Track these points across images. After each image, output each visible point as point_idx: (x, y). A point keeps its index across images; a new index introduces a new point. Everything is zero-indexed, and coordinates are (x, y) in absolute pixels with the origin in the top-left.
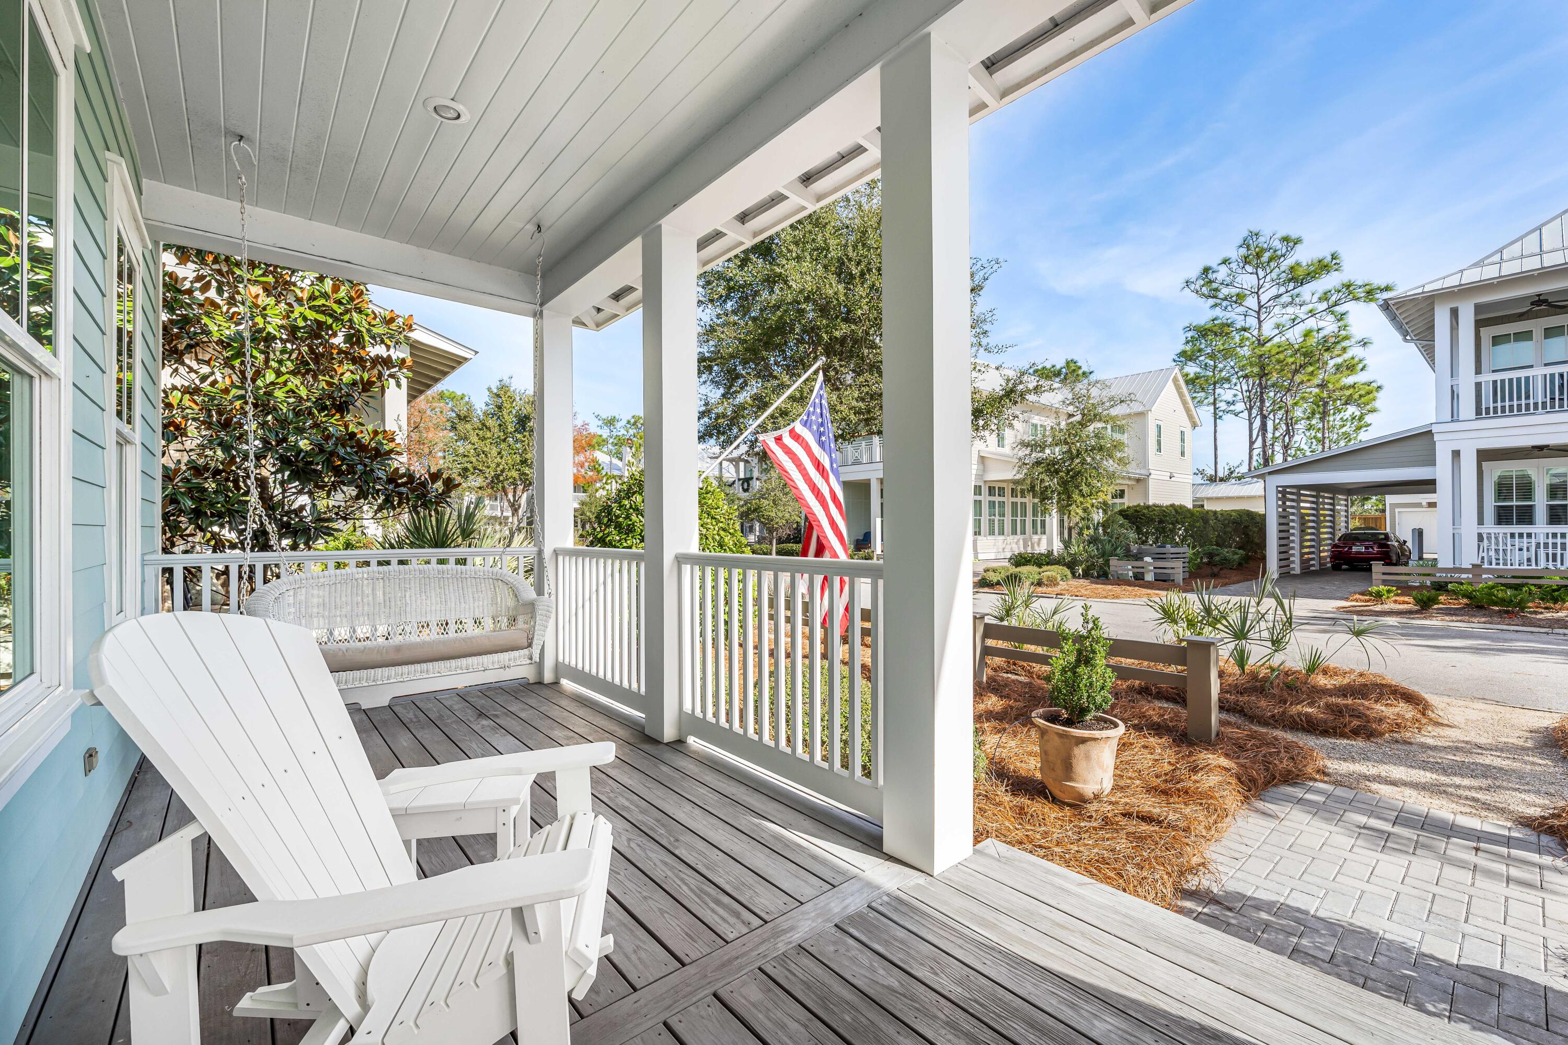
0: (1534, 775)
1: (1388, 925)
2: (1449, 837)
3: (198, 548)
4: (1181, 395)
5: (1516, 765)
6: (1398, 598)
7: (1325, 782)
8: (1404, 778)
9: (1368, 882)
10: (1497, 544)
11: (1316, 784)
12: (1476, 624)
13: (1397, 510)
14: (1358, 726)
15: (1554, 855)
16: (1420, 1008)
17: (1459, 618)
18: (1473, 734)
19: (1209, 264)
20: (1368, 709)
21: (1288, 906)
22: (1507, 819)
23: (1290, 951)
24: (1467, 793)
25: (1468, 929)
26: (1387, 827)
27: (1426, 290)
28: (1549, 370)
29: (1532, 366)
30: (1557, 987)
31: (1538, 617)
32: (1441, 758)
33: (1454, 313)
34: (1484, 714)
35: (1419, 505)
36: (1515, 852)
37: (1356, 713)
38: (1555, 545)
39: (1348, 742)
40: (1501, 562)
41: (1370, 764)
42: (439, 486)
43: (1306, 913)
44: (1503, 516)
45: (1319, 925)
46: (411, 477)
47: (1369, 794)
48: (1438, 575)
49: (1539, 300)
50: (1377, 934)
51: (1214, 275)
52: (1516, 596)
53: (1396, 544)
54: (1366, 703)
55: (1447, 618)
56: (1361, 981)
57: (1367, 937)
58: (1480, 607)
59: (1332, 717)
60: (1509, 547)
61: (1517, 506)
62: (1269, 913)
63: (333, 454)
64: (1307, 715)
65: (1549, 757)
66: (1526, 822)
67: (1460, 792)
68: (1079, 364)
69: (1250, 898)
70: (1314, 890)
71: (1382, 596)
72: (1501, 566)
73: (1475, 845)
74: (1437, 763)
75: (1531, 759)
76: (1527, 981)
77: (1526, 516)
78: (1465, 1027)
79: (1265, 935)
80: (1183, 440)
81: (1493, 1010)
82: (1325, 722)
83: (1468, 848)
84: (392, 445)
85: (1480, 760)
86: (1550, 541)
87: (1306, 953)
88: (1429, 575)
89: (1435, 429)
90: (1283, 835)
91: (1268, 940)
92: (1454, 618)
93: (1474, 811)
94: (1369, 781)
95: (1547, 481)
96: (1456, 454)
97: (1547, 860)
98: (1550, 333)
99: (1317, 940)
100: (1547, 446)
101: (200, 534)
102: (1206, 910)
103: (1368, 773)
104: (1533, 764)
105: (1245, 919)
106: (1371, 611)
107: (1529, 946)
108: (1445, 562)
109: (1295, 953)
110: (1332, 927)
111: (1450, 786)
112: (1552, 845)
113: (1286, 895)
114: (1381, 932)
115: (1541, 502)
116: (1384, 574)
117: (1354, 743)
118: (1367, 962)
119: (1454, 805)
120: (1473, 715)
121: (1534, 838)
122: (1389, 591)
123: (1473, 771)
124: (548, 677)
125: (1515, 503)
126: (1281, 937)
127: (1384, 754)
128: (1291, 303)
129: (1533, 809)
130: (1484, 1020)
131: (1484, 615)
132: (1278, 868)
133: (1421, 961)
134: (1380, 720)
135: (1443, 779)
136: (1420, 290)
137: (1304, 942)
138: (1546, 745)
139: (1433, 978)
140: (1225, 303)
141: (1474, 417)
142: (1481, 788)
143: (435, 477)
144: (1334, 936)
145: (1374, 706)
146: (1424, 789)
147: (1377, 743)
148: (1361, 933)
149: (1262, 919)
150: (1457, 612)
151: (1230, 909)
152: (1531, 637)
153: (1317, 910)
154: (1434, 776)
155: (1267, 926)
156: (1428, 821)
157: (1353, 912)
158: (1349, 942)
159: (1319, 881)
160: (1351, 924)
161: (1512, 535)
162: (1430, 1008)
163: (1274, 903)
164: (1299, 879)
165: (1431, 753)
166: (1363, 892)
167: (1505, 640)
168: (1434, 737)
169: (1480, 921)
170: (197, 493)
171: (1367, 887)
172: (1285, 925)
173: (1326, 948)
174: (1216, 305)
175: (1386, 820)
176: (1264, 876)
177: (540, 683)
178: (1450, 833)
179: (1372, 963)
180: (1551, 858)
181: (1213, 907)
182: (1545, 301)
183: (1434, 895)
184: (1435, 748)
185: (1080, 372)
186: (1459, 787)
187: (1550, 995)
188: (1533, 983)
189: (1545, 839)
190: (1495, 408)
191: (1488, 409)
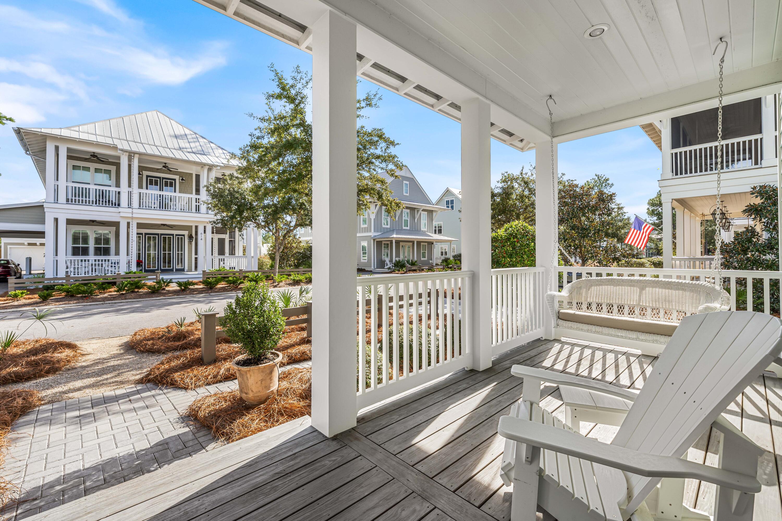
0: (130, 363)
1: (118, 450)
2: (117, 401)
5: (123, 362)
6: (28, 296)
7: (44, 404)
8: (83, 385)
9: (98, 438)
10: (74, 265)
11: (41, 408)
12: (72, 305)
13: (9, 247)
14: (50, 368)
15: (154, 389)
16: (149, 471)
17: (64, 303)
18: (99, 354)
20: (52, 357)
21: (68, 474)
22: (131, 384)
23: (84, 493)
24: (112, 380)
25: (146, 431)
26: (91, 411)
27: (42, 131)
28: (98, 187)
29: (91, 184)
30: (180, 433)
31: (98, 297)
32: (93, 370)
33: (57, 147)
34: (98, 345)
35: (23, 244)
36: (144, 395)
37: (46, 362)
38: (95, 265)
39: (44, 379)
40: (76, 273)
41: (62, 385)
43: (79, 471)
44: (76, 252)
45: (89, 472)
47: (70, 400)
48: (46, 282)
49: (94, 155)
50: (116, 457)
52: (89, 289)
53: (13, 266)
54: (49, 354)
55: (57, 303)
56: (123, 480)
57: (113, 461)
58: (72, 296)
59: (32, 369)
60: (80, 266)
61: (82, 247)
62: (60, 484)
64: (14, 372)
65: (132, 354)
66: (140, 382)
67: (109, 381)
69: (43, 486)
70: (76, 458)
71: (18, 296)
72: (76, 276)
73: (128, 399)
74: (93, 372)
75: (126, 357)
76: (172, 436)
77: (85, 252)
78: (166, 466)
79: (66, 496)
81: (170, 454)
82: (28, 372)
83: (126, 402)
85: (109, 364)
86: (97, 263)
87: (92, 488)
88: (41, 282)
89: (45, 205)
90: (39, 443)
91: (69, 497)
92: (61, 303)
93: (118, 387)
94: (67, 393)
95: (95, 236)
96: (56, 220)
97: (153, 392)
98: (97, 170)
99: (93, 478)
100: (96, 221)
102: (19, 512)
103: (64, 390)
104: (128, 359)
105: (49, 497)
106: (12, 305)
107: (166, 425)
108: (49, 274)
109: (87, 492)
110: (96, 468)
111: (104, 380)
112: (152, 386)
113: (63, 470)
114: (117, 455)
115: (92, 245)
116: (16, 283)
117: (47, 378)
118: (120, 471)
119: (110, 388)
120: (95, 346)
121: (145, 387)
122: (22, 293)
123: (109, 370)
125: (81, 245)
126: (74, 490)
127: (66, 378)
129: (137, 376)
130: (169, 459)
131: (75, 300)
132: (49, 460)
133: (138, 455)
134: (58, 361)
135: (99, 378)
136: (39, 130)
137: (88, 484)
138: (128, 350)
139: (147, 458)
141: (65, 202)
142: (116, 376)
144: (99, 471)
145: (53, 355)
146: (94, 386)
147: (60, 374)
148: (110, 461)
149: (58, 490)
150: (62, 300)
151: (36, 499)
152: (97, 307)
153: (83, 466)
154: (95, 379)
155: (63, 491)
156: (106, 399)
157: (101, 455)
158: (108, 468)
159: (76, 452)
160: (103, 461)
161: (82, 261)
162: (152, 469)
163: (59, 478)
164: (65, 458)
165: (88, 369)
166: (99, 444)
167: (89, 310)
168: (84, 361)
169: (147, 426)
171: (99, 441)
172: (73, 484)
173: (100, 478)
175: (88, 408)
176: (43, 470)
178: (117, 399)
179: (122, 469)
180: (154, 391)
181: (23, 506)
182: (96, 156)
183: (127, 427)
184: (87, 366)
186: (107, 379)
187: (180, 436)
188: (174, 436)
189: (149, 385)
190: (75, 200)
191: (72, 200)
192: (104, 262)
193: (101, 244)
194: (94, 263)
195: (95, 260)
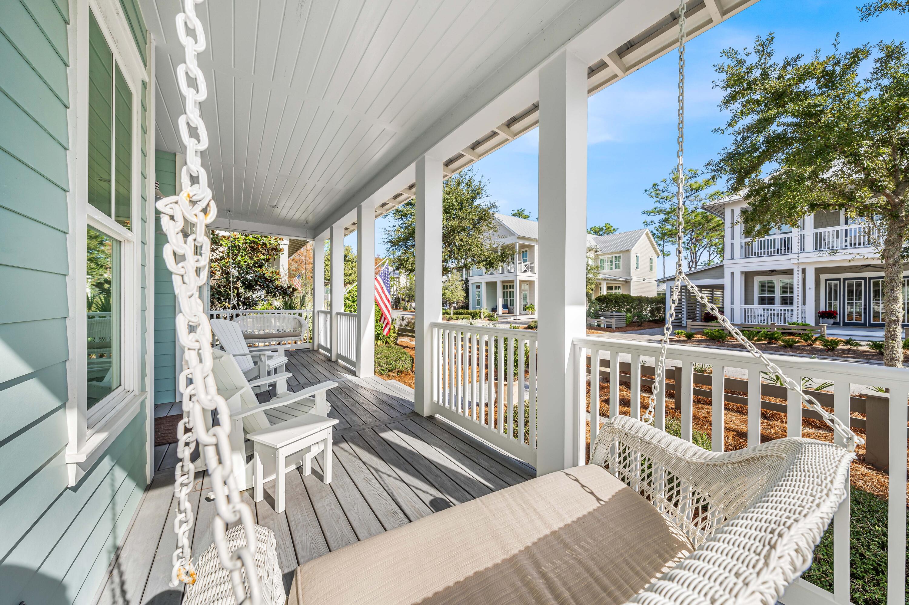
3: (218, 309)
4: (651, 242)
19: (655, 182)
28: (783, 236)
29: (775, 234)
33: (733, 211)
42: (291, 289)
44: (762, 301)
46: (282, 287)
51: (658, 187)
63: (258, 281)
68: (611, 225)
71: (679, 334)
77: (771, 301)
80: (652, 263)
84: (278, 276)
95: (781, 285)
96: (732, 273)
101: (220, 305)
115: (778, 294)
116: (692, 326)
124: (316, 348)
125: (767, 295)
128: (695, 199)
140: (661, 201)
141: (740, 257)
143: (289, 287)
170: (220, 293)
174: (657, 201)
177: (313, 350)
185: (612, 229)
190: (761, 252)
191: (758, 253)
192: (786, 312)
193: (787, 293)
194: (779, 312)
195: (781, 310)
